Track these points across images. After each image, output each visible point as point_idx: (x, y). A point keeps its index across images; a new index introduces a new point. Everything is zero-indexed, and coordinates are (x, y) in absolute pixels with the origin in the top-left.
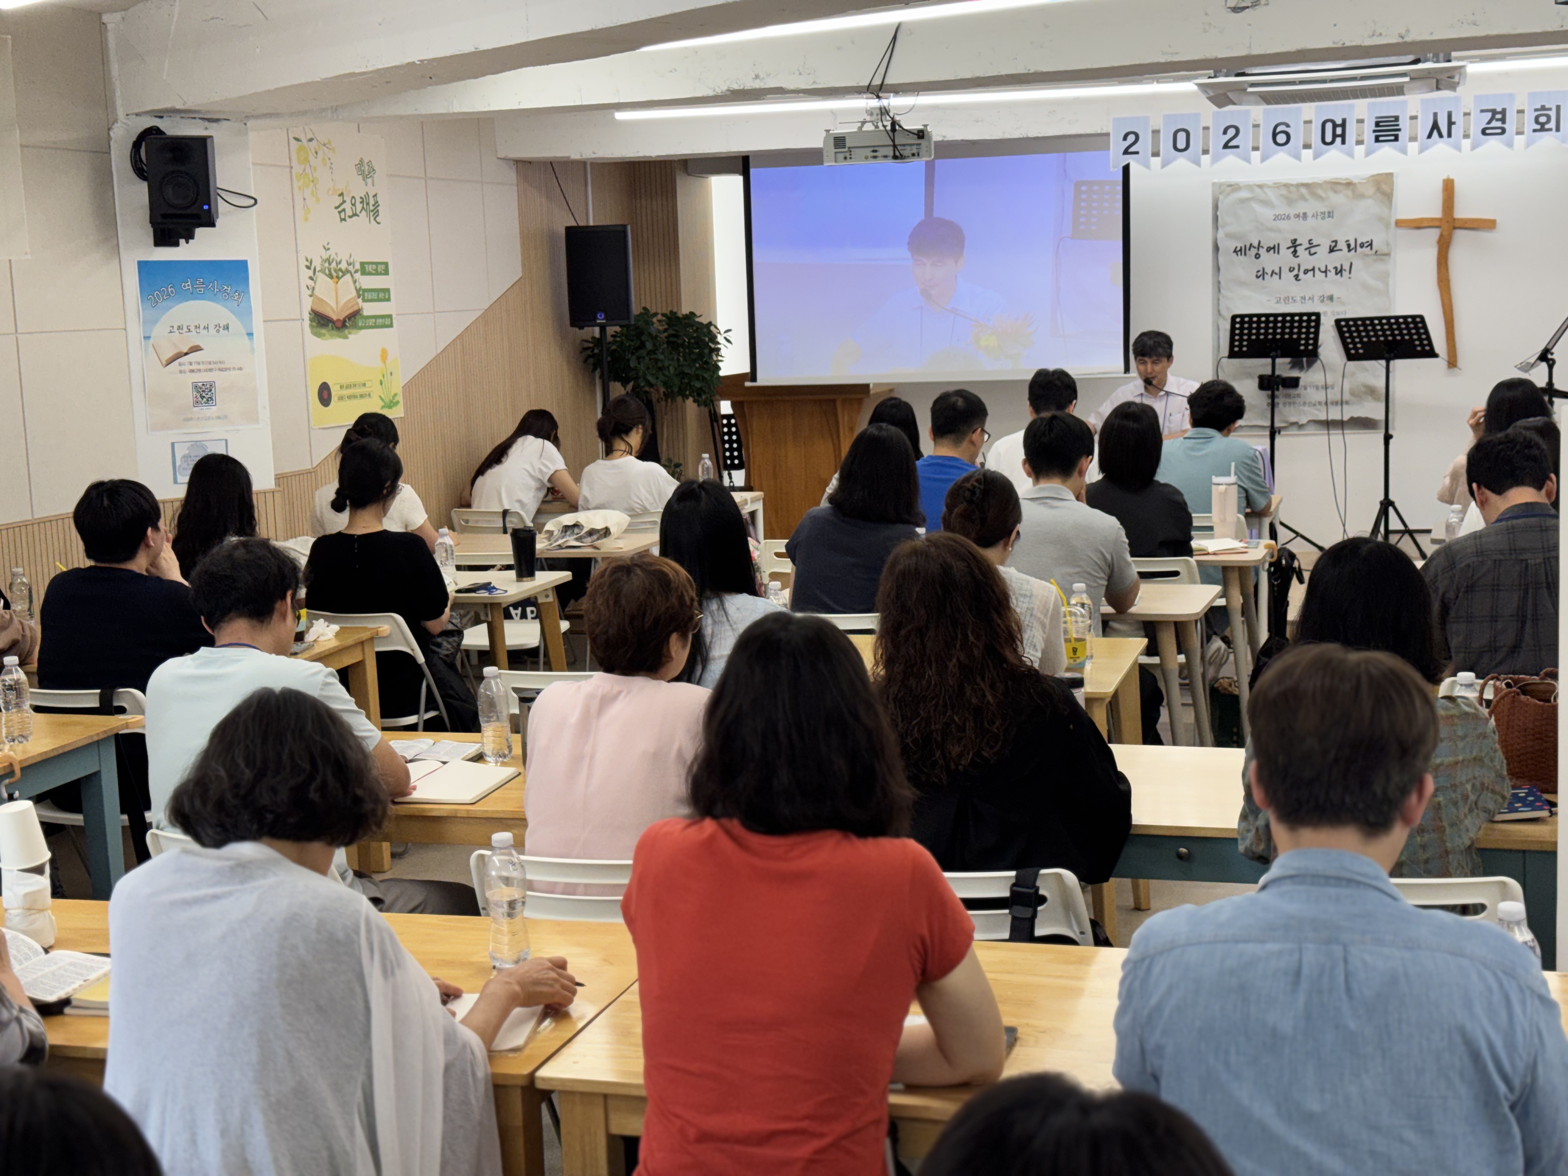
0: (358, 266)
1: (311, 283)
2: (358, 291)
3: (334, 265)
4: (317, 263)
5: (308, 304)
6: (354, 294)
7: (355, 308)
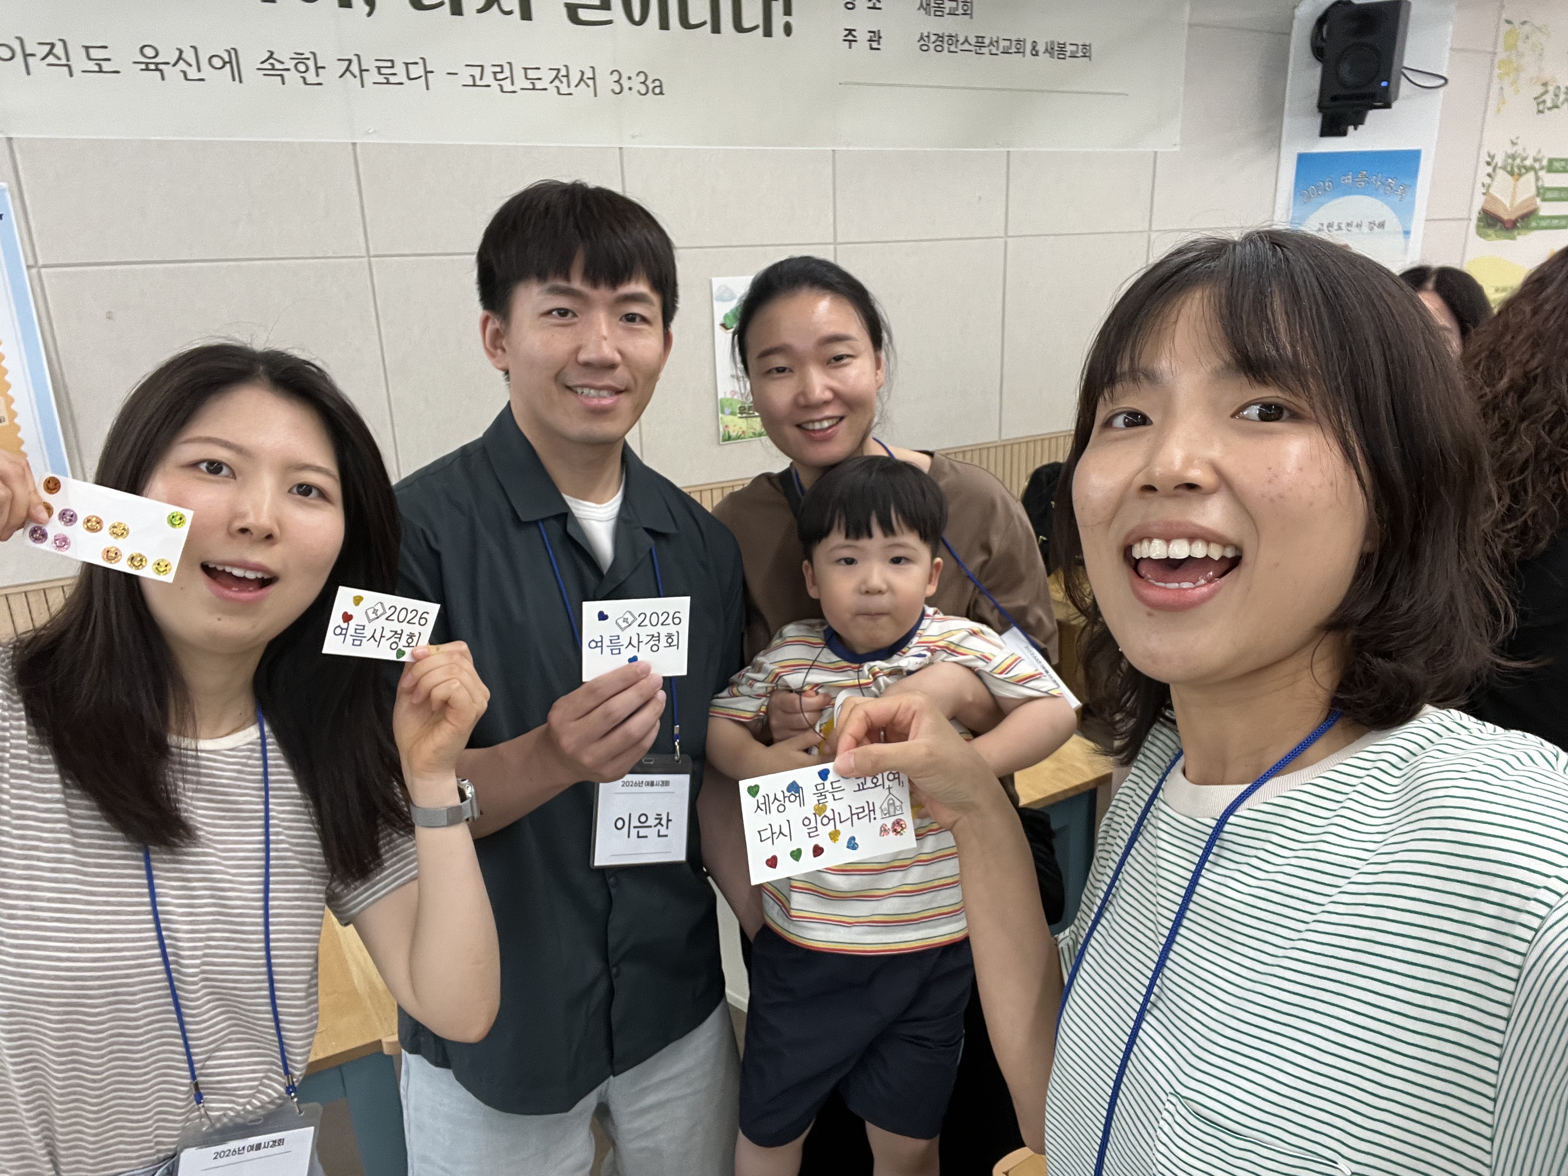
0: (1545, 163)
1: (1488, 180)
2: (1538, 188)
3: (1518, 161)
4: (1499, 160)
5: (1479, 203)
6: (1533, 191)
7: (1531, 208)
